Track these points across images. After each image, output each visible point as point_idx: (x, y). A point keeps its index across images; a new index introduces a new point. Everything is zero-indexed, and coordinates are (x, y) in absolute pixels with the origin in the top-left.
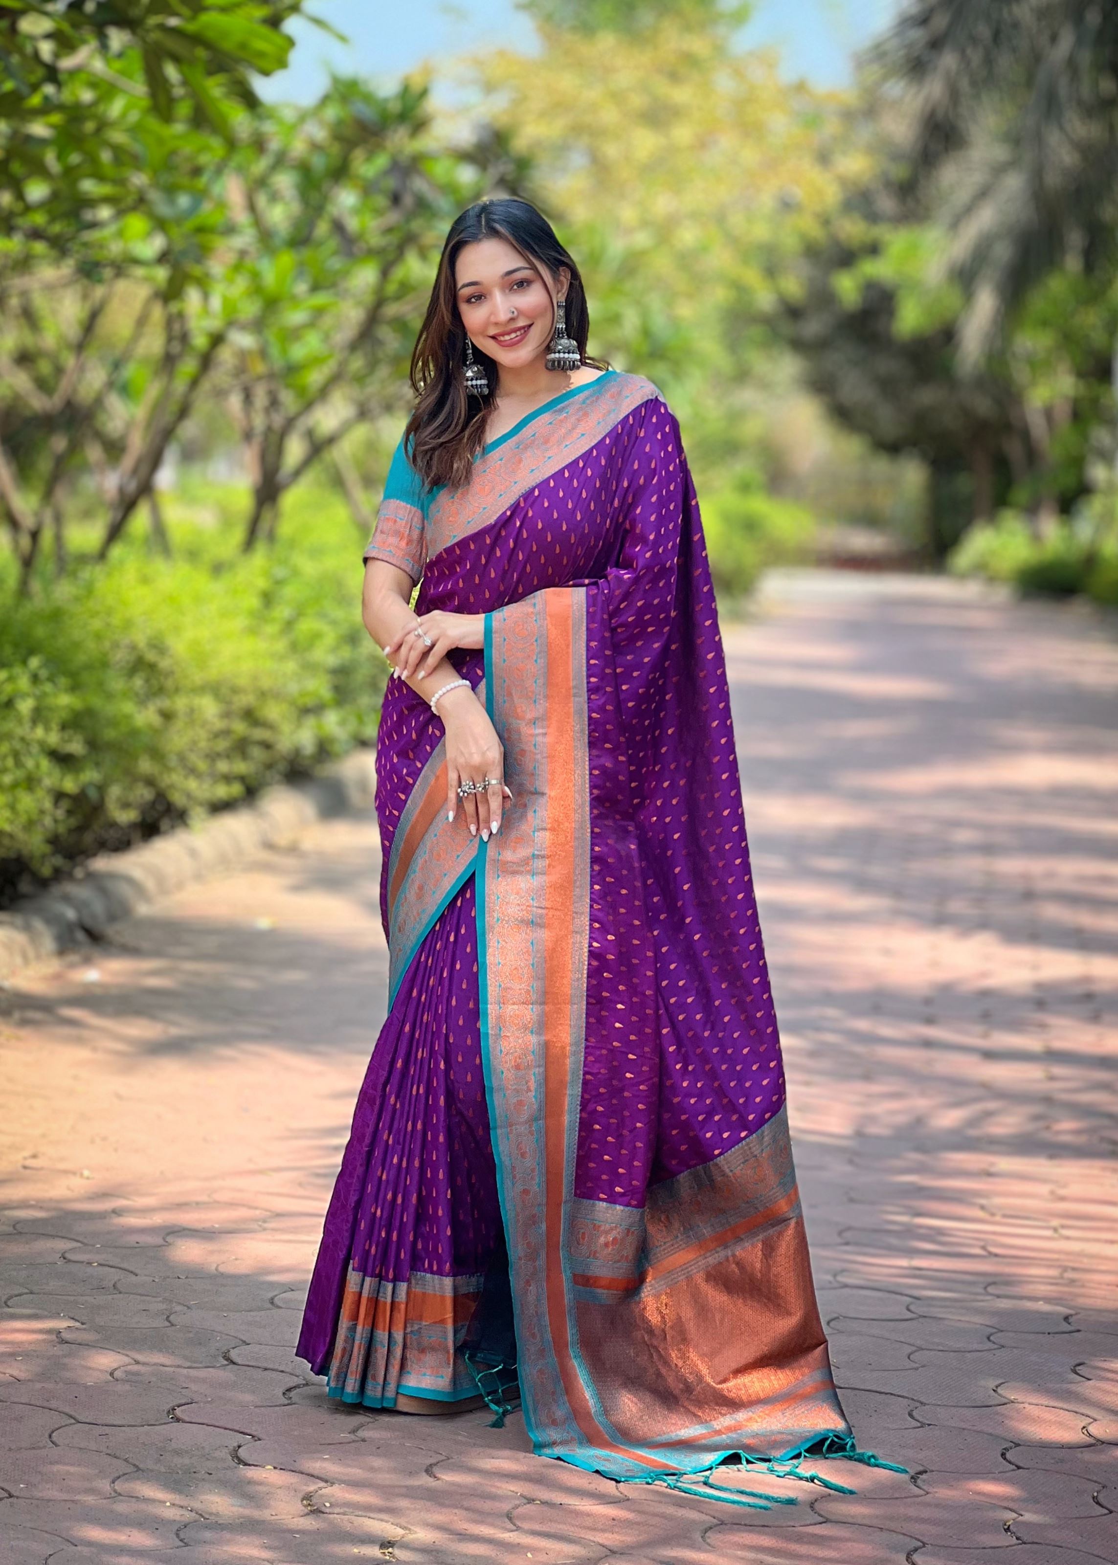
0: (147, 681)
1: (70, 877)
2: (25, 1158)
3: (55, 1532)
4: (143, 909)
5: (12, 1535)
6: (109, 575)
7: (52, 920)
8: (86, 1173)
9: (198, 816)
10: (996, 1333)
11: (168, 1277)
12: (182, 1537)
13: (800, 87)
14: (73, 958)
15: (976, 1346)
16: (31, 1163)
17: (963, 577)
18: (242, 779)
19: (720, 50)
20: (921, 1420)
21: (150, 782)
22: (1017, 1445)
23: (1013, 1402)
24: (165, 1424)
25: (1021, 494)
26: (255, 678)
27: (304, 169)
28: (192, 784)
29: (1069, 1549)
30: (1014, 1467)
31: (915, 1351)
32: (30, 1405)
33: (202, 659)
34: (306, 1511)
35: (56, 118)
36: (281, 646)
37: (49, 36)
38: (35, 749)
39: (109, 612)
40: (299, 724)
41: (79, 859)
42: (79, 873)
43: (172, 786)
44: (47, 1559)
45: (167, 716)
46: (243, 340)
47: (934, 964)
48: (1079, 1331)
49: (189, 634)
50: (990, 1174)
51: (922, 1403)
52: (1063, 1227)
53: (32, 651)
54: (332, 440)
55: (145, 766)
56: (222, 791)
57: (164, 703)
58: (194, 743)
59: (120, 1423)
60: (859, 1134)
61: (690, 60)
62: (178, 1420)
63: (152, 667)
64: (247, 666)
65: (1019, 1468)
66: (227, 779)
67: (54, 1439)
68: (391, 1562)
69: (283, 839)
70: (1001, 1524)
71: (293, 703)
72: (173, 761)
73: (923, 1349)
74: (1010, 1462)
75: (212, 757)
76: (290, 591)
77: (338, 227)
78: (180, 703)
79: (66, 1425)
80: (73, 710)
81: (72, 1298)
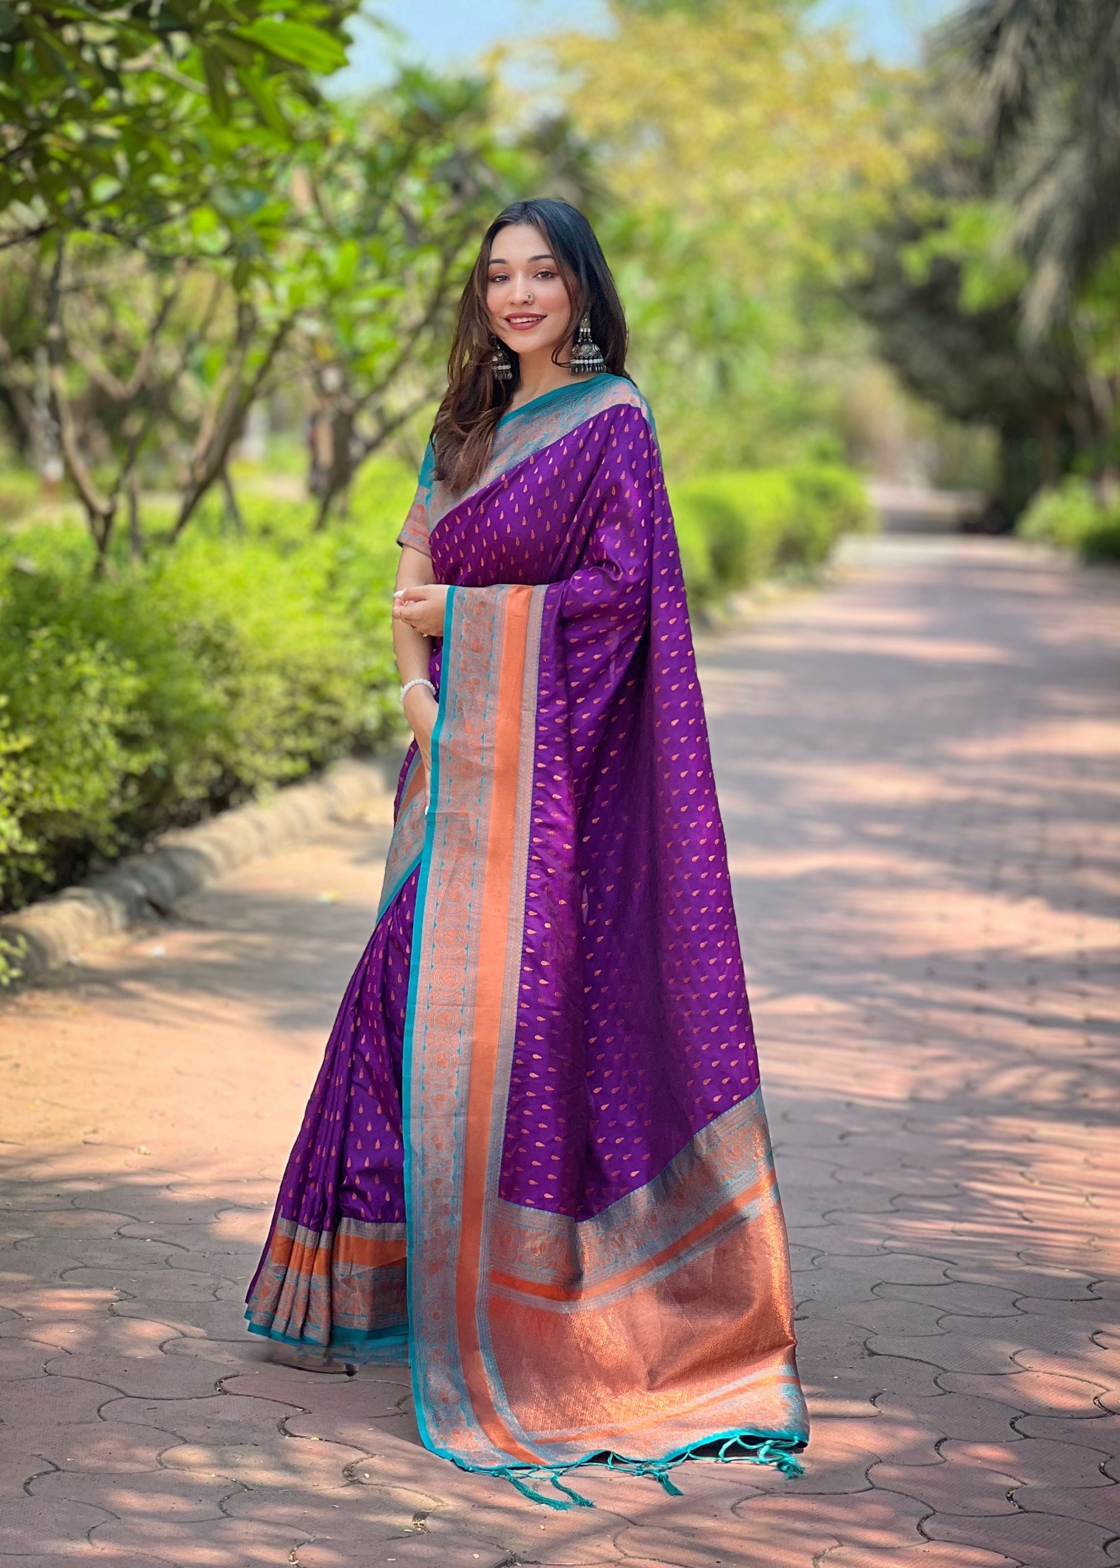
0: (214, 661)
1: (141, 851)
2: (86, 1133)
3: (99, 1505)
4: (210, 883)
5: (57, 1508)
6: (179, 557)
7: (123, 896)
8: (143, 1149)
9: (265, 789)
10: (1021, 1298)
11: (219, 1253)
12: (225, 1508)
13: (869, 65)
14: (142, 931)
15: (1000, 1312)
16: (91, 1138)
17: (1031, 541)
18: (308, 755)
19: (789, 29)
20: (943, 1387)
21: (217, 759)
22: (1027, 1414)
23: (1027, 1370)
24: (212, 1396)
25: (1086, 461)
26: (321, 657)
27: (369, 160)
28: (259, 761)
29: (1072, 1518)
30: (1022, 1436)
31: (944, 1316)
32: (81, 1379)
33: (266, 639)
34: (346, 1482)
35: (122, 120)
36: (346, 625)
37: (110, 43)
38: (104, 730)
39: (178, 594)
40: (364, 700)
41: (150, 835)
42: (149, 848)
43: (239, 763)
44: (89, 1531)
45: (234, 695)
46: (311, 326)
47: (987, 930)
48: (1100, 1298)
49: (255, 615)
50: (1031, 1140)
51: (945, 1370)
52: (1094, 1195)
53: (99, 636)
54: (402, 420)
55: (213, 743)
56: (288, 767)
57: (229, 682)
58: (261, 720)
59: (169, 1396)
60: (913, 1099)
61: (759, 39)
62: (226, 1393)
63: (219, 647)
64: (311, 646)
65: (1026, 1437)
66: (292, 755)
67: (102, 1413)
68: (423, 1533)
69: (348, 812)
70: (1004, 1492)
71: (358, 680)
72: (241, 738)
73: (951, 1314)
74: (1017, 1431)
75: (279, 733)
76: (356, 571)
77: (404, 214)
78: (247, 682)
79: (116, 1399)
80: (139, 692)
81: (125, 1273)
